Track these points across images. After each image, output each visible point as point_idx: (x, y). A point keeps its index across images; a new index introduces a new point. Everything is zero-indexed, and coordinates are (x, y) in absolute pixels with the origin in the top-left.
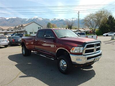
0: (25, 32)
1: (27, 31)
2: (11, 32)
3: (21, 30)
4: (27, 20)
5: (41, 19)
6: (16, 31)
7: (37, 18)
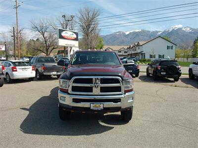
0: (142, 54)
1: (144, 54)
2: (124, 54)
3: (136, 52)
4: (159, 33)
5: (188, 29)
6: (130, 53)
7: (180, 29)
